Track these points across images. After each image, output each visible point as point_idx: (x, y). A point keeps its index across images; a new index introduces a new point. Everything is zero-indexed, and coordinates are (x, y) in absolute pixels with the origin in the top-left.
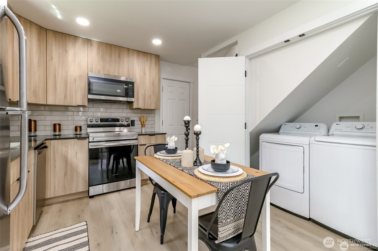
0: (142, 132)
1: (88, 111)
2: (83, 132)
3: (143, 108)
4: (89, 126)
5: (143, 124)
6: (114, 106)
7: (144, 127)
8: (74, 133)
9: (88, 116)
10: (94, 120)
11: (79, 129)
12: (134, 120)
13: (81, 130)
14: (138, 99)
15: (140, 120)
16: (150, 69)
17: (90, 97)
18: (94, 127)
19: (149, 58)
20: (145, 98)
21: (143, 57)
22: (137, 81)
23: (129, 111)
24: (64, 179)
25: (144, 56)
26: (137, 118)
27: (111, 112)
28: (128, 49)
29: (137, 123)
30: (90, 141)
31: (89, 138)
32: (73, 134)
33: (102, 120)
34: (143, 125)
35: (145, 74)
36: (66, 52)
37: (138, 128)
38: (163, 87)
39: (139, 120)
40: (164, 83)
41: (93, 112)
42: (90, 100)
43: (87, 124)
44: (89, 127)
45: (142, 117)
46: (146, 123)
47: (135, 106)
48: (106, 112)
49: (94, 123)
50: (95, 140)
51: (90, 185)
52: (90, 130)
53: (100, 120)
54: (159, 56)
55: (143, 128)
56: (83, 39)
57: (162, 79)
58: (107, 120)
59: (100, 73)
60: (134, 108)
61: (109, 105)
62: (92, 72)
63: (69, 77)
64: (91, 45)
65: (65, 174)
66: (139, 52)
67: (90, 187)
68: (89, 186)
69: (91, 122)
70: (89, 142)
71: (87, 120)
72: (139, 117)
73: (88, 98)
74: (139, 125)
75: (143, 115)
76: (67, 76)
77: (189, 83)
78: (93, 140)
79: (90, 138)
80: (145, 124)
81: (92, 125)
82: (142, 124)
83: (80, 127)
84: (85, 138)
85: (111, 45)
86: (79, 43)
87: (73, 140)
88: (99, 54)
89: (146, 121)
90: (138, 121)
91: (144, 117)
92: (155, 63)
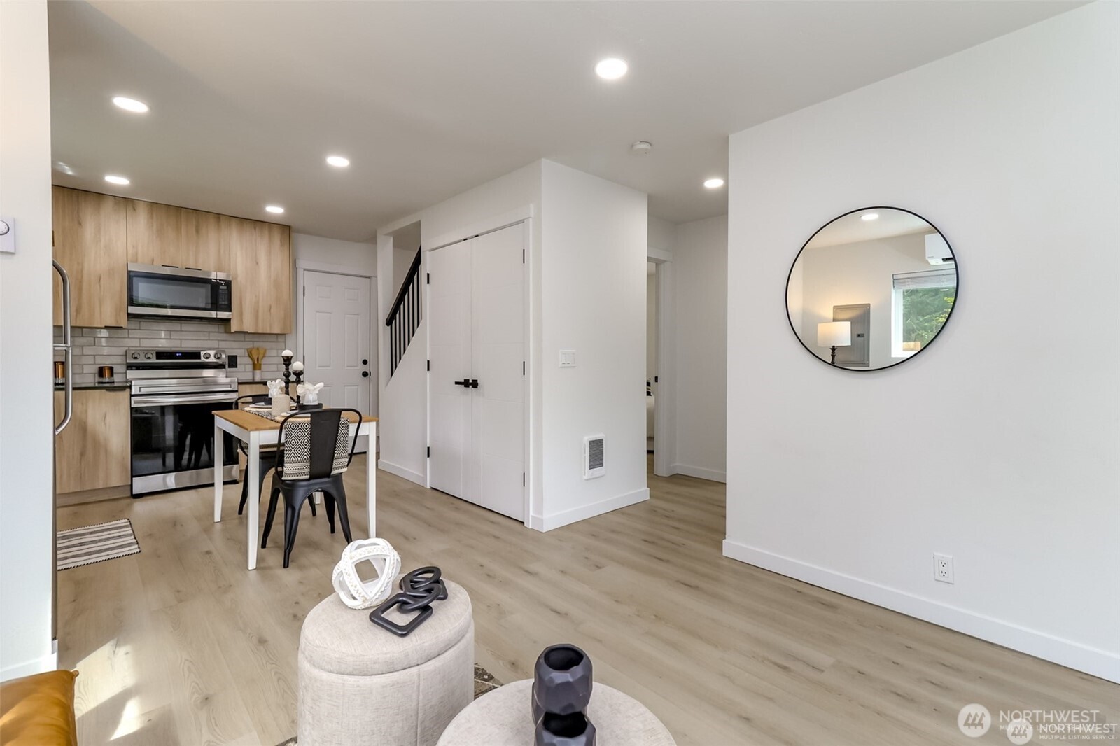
0: (254, 379)
1: (127, 336)
2: (118, 379)
3: (253, 332)
4: (130, 367)
5: (256, 362)
6: (187, 327)
7: (260, 369)
8: (97, 381)
9: (129, 347)
10: (142, 355)
11: (107, 372)
12: (236, 356)
13: (112, 375)
14: (241, 314)
15: (250, 355)
16: (269, 253)
17: (132, 310)
18: (142, 369)
19: (266, 232)
20: (257, 312)
21: (253, 230)
22: (239, 279)
23: (225, 336)
24: (80, 462)
25: (255, 229)
26: (243, 350)
27: (181, 339)
28: (218, 216)
29: (244, 363)
30: (133, 393)
31: (130, 387)
32: (93, 381)
33: (160, 355)
34: (256, 366)
35: (257, 263)
36: (80, 224)
37: (245, 372)
38: (304, 287)
39: (247, 354)
40: (305, 279)
41: (140, 338)
42: (131, 316)
43: (127, 363)
44: (132, 369)
45: (253, 348)
46: (263, 362)
47: (234, 327)
48: (171, 339)
49: (142, 360)
50: (144, 391)
51: (134, 474)
52: (131, 374)
53: (155, 355)
54: (289, 226)
55: (258, 372)
56: (115, 199)
57: (300, 272)
58: (171, 355)
59: (155, 263)
60: (232, 331)
61: (176, 326)
62: (136, 261)
63: (85, 272)
64: (134, 209)
65: (82, 454)
66: (242, 220)
67: (134, 479)
68: (133, 476)
69: (136, 358)
70: (132, 396)
71: (126, 355)
72: (248, 349)
73: (129, 312)
74: (247, 366)
75: (257, 345)
76: (82, 271)
77: (369, 277)
78: (140, 391)
79: (133, 387)
80: (261, 364)
81: (138, 365)
82: (254, 364)
83: (111, 369)
84: (122, 388)
85: (178, 209)
86: (108, 206)
87: (97, 392)
88: (153, 226)
89: (264, 356)
90: (245, 356)
91: (258, 349)
92: (281, 242)
